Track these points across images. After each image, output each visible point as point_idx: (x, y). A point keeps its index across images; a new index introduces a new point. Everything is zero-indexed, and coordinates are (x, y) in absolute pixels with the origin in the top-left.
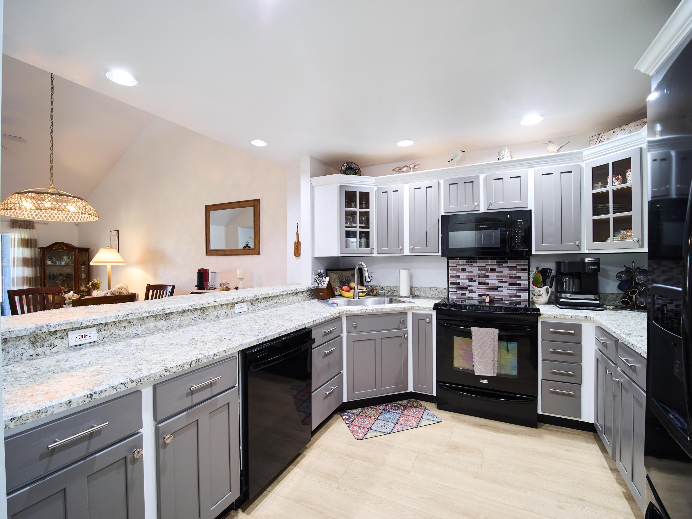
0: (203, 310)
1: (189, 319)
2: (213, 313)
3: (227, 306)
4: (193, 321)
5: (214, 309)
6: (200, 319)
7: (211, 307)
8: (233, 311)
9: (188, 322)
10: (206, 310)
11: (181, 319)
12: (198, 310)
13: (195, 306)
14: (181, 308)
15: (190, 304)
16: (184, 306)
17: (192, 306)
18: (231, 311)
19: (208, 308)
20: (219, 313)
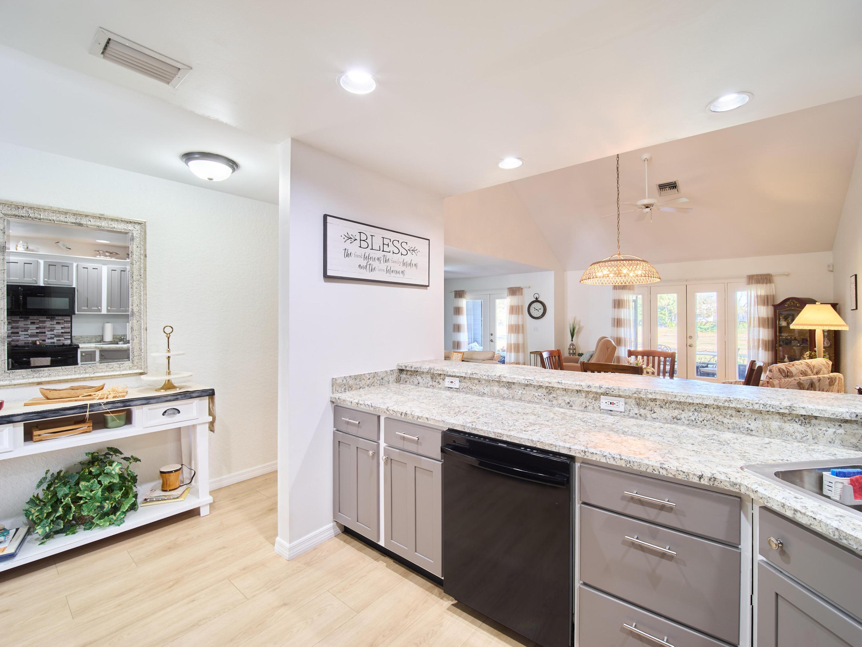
0: (550, 390)
1: (532, 395)
2: (563, 398)
3: (586, 395)
4: (536, 399)
5: (565, 392)
6: (544, 399)
7: (560, 389)
8: (597, 404)
9: (530, 398)
10: (554, 391)
11: (523, 392)
12: (543, 388)
13: (532, 382)
14: (517, 380)
15: (527, 378)
16: (519, 378)
17: (528, 381)
18: (593, 403)
19: (557, 390)
20: (572, 400)
